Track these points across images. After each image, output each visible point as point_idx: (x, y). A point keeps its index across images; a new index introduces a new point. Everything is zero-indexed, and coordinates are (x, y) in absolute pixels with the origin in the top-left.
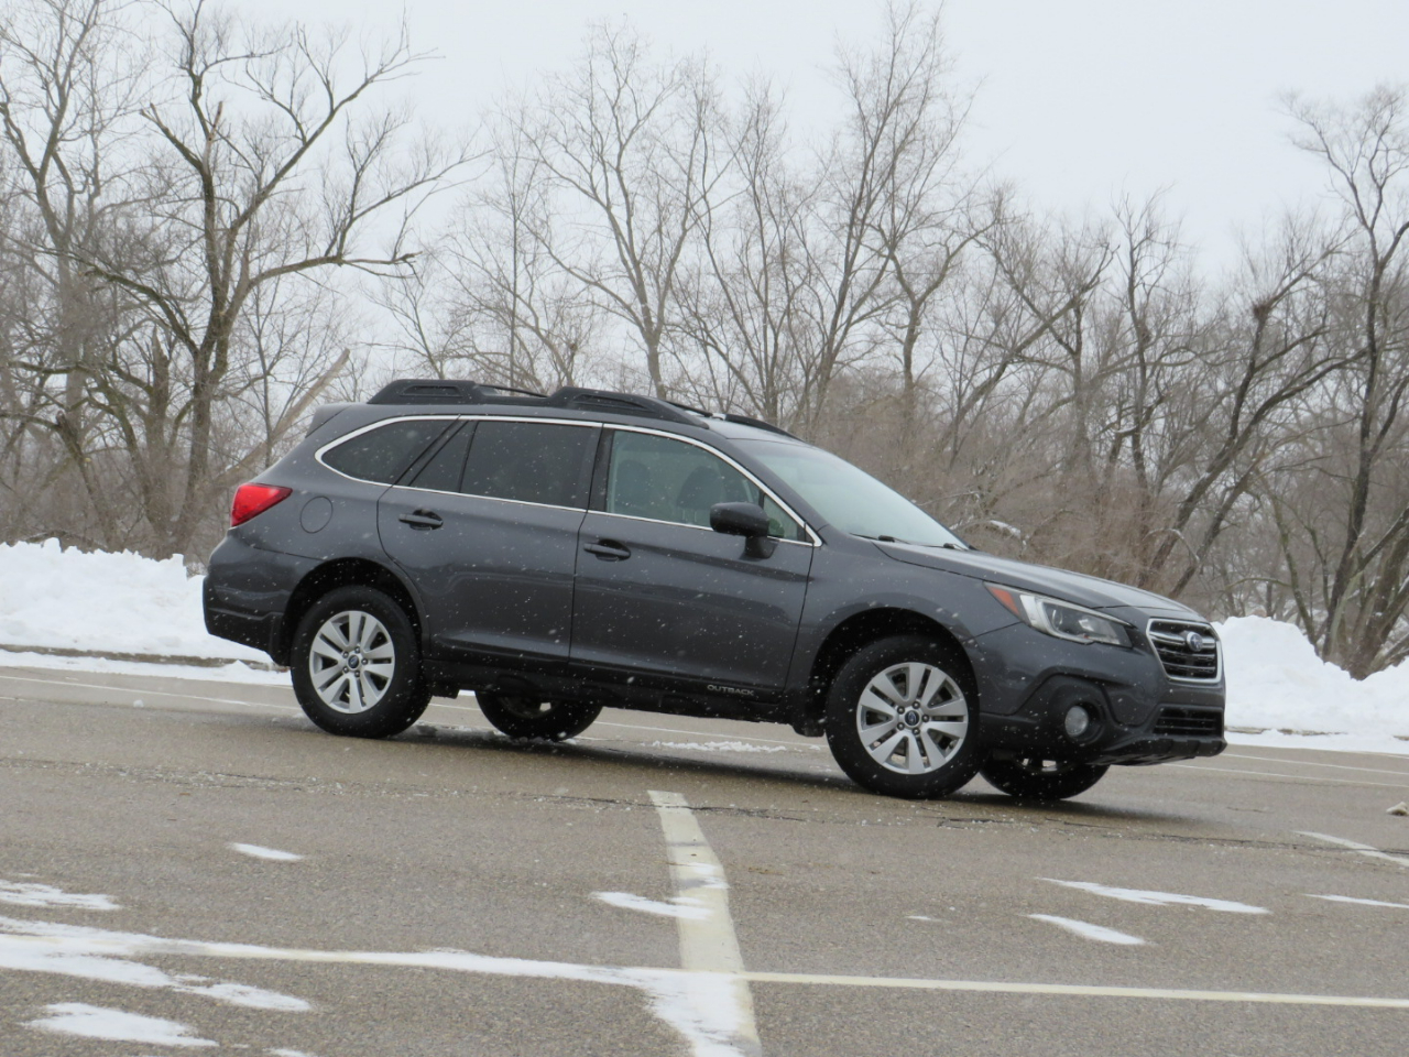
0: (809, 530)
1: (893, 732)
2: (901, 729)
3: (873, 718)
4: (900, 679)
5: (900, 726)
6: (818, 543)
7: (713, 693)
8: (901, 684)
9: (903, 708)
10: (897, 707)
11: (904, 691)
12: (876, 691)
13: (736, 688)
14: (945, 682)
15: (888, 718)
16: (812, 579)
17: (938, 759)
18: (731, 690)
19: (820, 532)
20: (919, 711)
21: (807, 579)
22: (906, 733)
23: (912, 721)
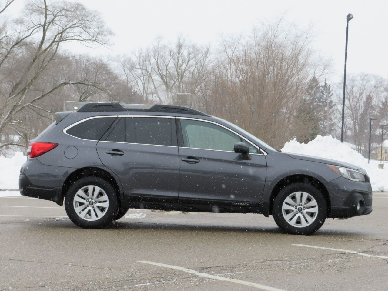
0: (261, 150)
1: (295, 215)
2: (297, 214)
3: (288, 212)
4: (293, 198)
5: (297, 213)
6: (266, 154)
7: (234, 206)
8: (294, 199)
9: (296, 207)
10: (294, 207)
11: (295, 201)
12: (287, 203)
13: (242, 203)
14: (308, 196)
15: (293, 211)
16: (268, 166)
17: (311, 220)
18: (241, 204)
19: (265, 151)
20: (302, 207)
21: (266, 166)
22: (299, 214)
23: (300, 210)
